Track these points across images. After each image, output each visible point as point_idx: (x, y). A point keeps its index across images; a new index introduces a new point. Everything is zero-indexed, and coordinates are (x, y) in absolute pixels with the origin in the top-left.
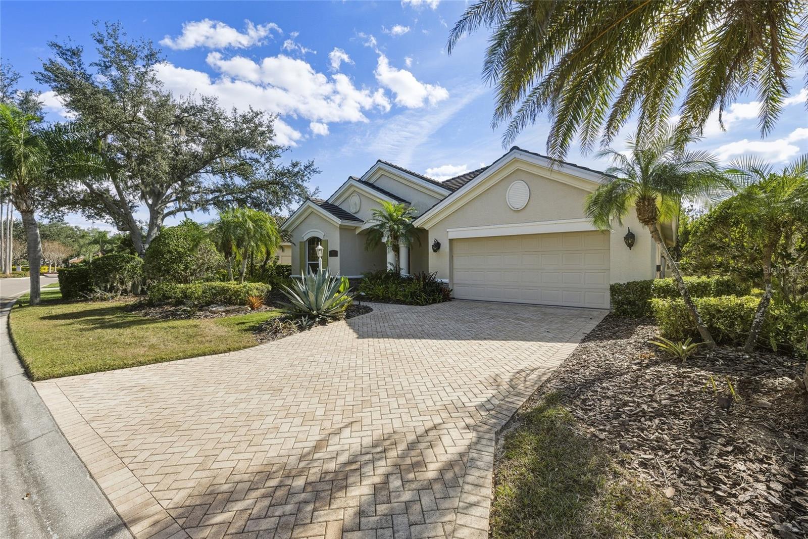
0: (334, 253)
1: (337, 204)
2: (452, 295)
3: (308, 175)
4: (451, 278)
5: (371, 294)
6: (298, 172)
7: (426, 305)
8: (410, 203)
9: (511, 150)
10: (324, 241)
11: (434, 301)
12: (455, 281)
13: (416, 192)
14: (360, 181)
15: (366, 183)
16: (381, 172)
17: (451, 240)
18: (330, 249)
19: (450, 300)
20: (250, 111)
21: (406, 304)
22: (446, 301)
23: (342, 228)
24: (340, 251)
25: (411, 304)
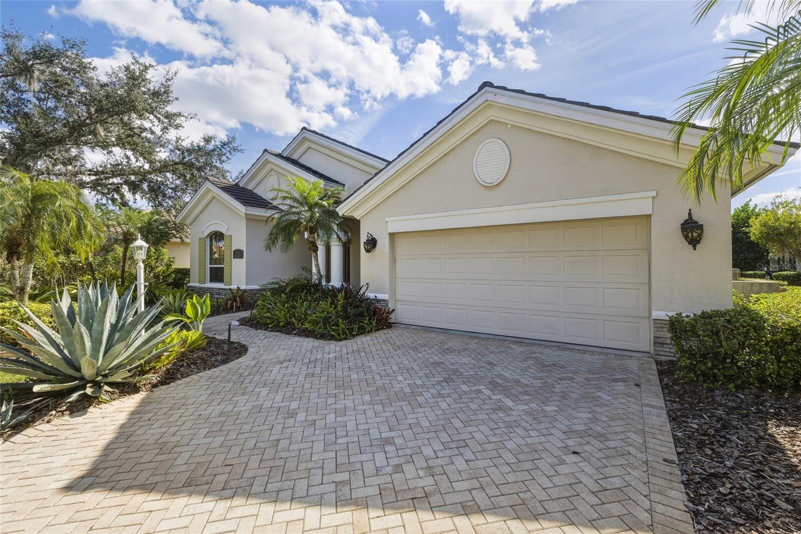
0: (238, 254)
1: (250, 187)
2: (393, 318)
3: (228, 155)
4: (393, 290)
5: (270, 318)
6: (214, 150)
7: (346, 339)
8: (344, 185)
9: (480, 88)
10: (228, 236)
11: (362, 331)
12: (399, 297)
13: (352, 169)
14: (280, 156)
15: (288, 159)
16: (307, 145)
17: (392, 236)
18: (234, 249)
19: (389, 326)
20: (134, 61)
21: (315, 337)
22: (383, 328)
23: (249, 219)
24: (246, 251)
25: (322, 337)
